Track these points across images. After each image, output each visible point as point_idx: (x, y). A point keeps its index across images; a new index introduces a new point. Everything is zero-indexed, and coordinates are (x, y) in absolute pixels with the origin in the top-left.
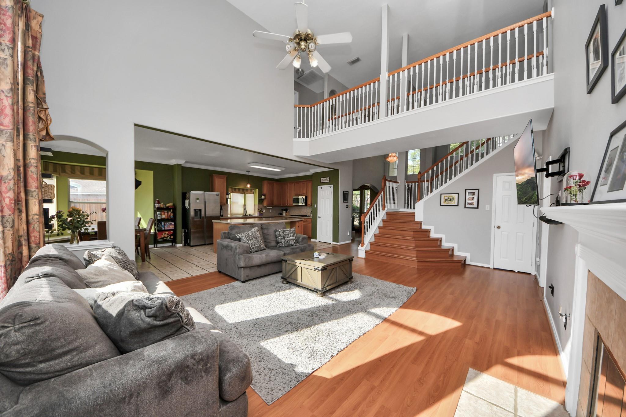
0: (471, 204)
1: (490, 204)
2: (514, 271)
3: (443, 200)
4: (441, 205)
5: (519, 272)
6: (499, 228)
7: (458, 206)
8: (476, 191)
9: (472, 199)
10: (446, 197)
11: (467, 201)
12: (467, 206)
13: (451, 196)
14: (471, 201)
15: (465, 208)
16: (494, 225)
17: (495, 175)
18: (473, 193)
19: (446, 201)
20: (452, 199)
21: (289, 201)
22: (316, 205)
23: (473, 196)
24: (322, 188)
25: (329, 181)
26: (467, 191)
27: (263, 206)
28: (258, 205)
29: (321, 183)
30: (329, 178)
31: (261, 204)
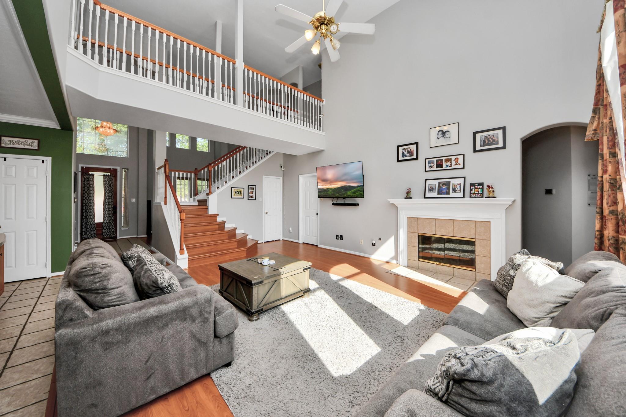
0: (252, 197)
1: (262, 197)
2: (273, 241)
3: (233, 193)
4: (232, 198)
5: (275, 240)
6: (267, 213)
7: (244, 198)
8: (254, 187)
9: (252, 193)
10: (235, 191)
11: (249, 194)
12: (249, 199)
13: (239, 190)
14: (251, 195)
15: (248, 200)
16: (264, 212)
17: (264, 176)
18: (253, 189)
19: (235, 194)
20: (240, 193)
23: (253, 191)
24: (5, 160)
25: (36, 148)
26: (249, 186)
29: (2, 147)
30: (36, 141)
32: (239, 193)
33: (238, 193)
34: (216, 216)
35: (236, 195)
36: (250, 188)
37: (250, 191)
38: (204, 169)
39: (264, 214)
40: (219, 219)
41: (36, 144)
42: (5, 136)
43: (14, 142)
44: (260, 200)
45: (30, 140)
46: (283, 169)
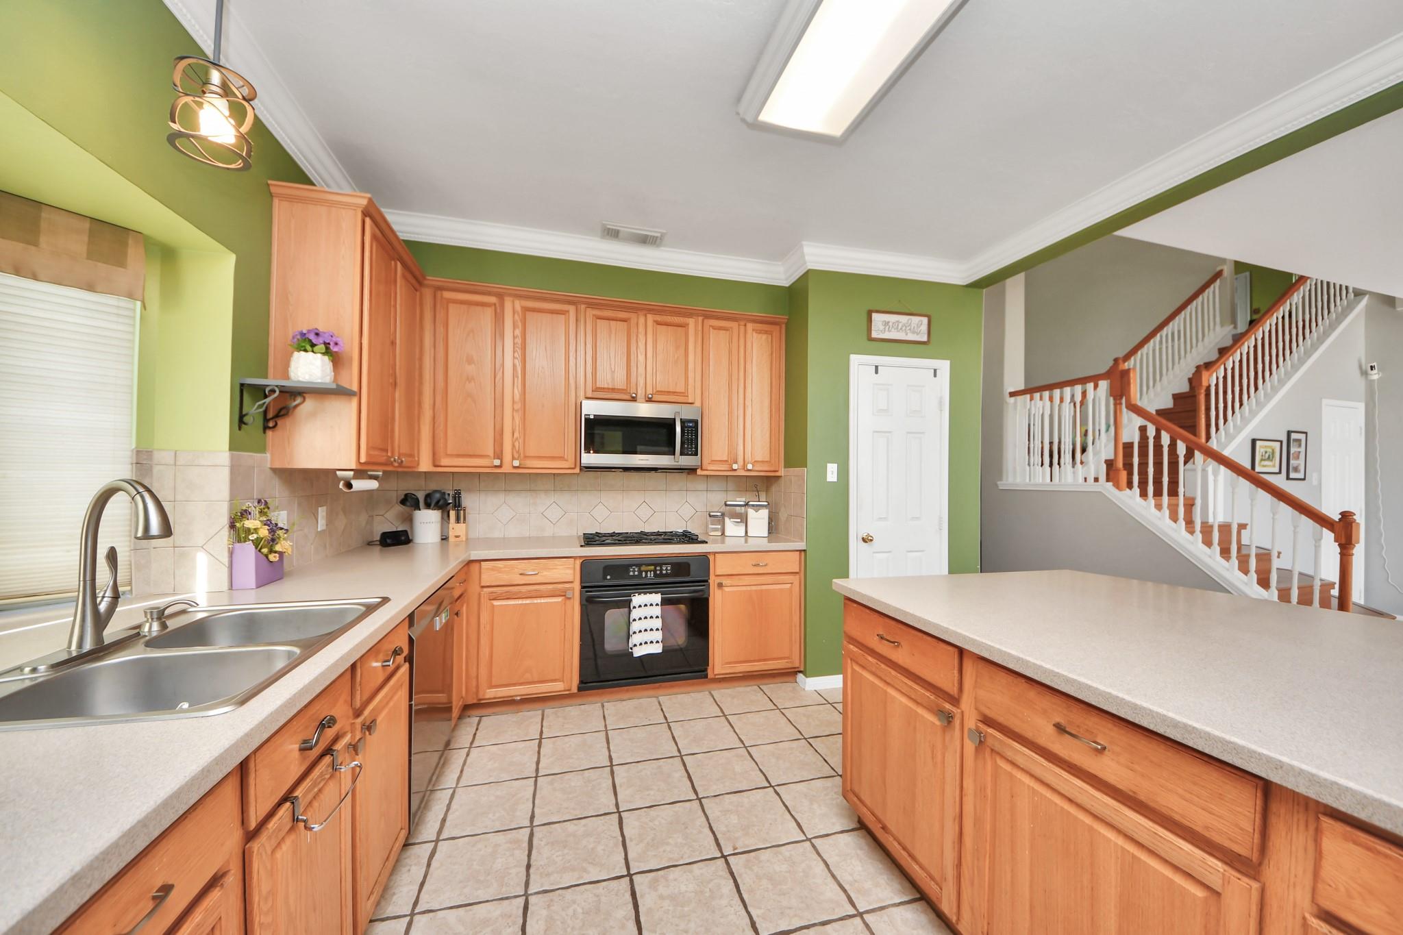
0: (1296, 469)
1: (1319, 470)
3: (1257, 458)
7: (1280, 473)
8: (1303, 437)
9: (1298, 456)
10: (1262, 450)
11: (1291, 462)
12: (1291, 475)
13: (1270, 447)
14: (1296, 463)
15: (1288, 478)
17: (1324, 402)
18: (1299, 442)
19: (1262, 460)
21: (516, 435)
22: (835, 466)
23: (1299, 450)
24: (877, 372)
25: (925, 339)
26: (1292, 434)
27: (274, 470)
28: (232, 458)
29: (870, 339)
30: (925, 320)
31: (262, 449)
32: (1270, 457)
33: (1267, 455)
35: (1263, 463)
36: (1293, 441)
37: (1292, 450)
41: (924, 328)
42: (877, 312)
43: (890, 324)
44: (1315, 483)
45: (915, 319)
46: (1375, 375)
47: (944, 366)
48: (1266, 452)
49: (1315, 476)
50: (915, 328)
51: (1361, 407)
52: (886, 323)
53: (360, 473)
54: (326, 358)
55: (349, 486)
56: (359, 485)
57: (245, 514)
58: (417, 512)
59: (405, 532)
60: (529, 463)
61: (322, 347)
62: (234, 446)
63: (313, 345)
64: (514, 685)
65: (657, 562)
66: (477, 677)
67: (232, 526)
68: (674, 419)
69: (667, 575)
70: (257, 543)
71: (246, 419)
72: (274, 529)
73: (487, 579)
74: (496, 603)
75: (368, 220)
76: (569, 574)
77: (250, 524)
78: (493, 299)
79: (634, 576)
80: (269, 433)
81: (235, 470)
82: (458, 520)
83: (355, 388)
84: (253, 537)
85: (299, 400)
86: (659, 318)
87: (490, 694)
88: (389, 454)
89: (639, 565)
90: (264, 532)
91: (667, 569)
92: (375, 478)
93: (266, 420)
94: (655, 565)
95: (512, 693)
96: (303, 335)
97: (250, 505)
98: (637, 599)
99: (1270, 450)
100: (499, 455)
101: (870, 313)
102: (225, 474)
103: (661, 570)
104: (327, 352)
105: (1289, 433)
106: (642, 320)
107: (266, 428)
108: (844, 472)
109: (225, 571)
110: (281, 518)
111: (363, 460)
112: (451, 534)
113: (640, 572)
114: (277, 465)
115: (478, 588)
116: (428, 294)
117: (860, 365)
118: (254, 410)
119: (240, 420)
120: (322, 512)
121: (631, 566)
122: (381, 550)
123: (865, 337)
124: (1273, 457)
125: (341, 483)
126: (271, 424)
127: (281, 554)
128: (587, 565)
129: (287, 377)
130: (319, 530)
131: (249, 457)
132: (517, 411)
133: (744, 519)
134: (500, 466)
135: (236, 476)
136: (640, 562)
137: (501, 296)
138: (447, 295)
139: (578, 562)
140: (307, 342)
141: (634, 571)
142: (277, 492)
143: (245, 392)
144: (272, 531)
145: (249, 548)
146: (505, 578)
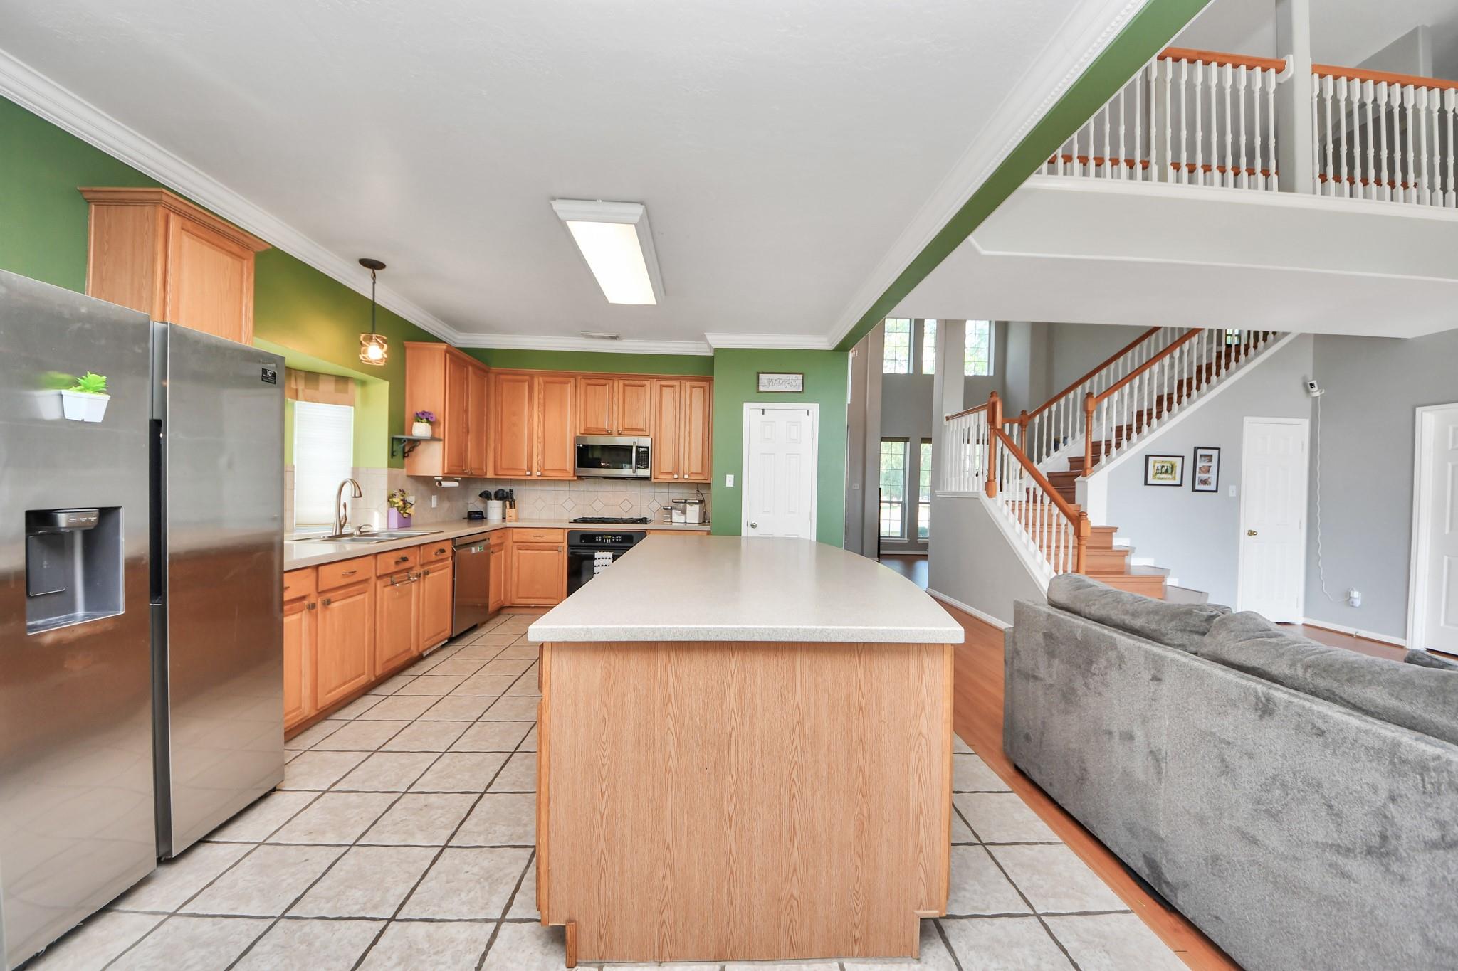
0: (1205, 482)
1: (1237, 483)
3: (1151, 472)
4: (1146, 484)
6: (1251, 534)
7: (1181, 485)
8: (1215, 453)
9: (1208, 470)
10: (1157, 465)
11: (1198, 475)
12: (1197, 487)
13: (1168, 462)
14: (1204, 476)
15: (1194, 490)
16: (1244, 529)
17: (1247, 420)
18: (1210, 457)
19: (1157, 473)
20: (1170, 470)
21: (540, 457)
22: (732, 476)
23: (1209, 464)
24: (763, 414)
25: (800, 390)
26: (1199, 450)
27: (408, 476)
28: (389, 471)
29: (759, 392)
30: (800, 377)
31: (402, 467)
32: (1167, 471)
33: (1164, 470)
34: (1109, 531)
35: (1158, 476)
36: (1201, 456)
37: (1199, 465)
38: (1040, 411)
39: (1243, 536)
40: (1118, 542)
41: (800, 382)
42: (763, 373)
43: (774, 381)
44: (1232, 494)
45: (792, 377)
46: (1316, 392)
47: (815, 408)
48: (1163, 467)
49: (1232, 489)
50: (792, 382)
51: (1306, 423)
52: (770, 381)
53: (446, 478)
54: (427, 424)
55: (441, 484)
56: (445, 484)
57: (394, 495)
58: (490, 501)
59: (481, 513)
60: (547, 474)
61: (425, 420)
62: (390, 466)
63: (421, 419)
64: (530, 598)
65: (613, 534)
66: (511, 591)
67: (389, 501)
68: (632, 447)
69: (618, 542)
70: (398, 508)
71: (395, 454)
72: (405, 502)
73: (516, 538)
74: (521, 551)
75: (448, 355)
76: (562, 539)
77: (394, 500)
78: (527, 378)
79: (598, 542)
80: (406, 459)
81: (390, 476)
82: (511, 507)
83: (442, 437)
84: (396, 505)
85: (418, 443)
86: (627, 382)
87: (518, 601)
88: (464, 468)
89: (602, 535)
90: (401, 503)
91: (618, 538)
92: (457, 481)
93: (404, 453)
94: (612, 536)
95: (529, 603)
96: (417, 414)
97: (396, 492)
98: (598, 555)
99: (1169, 465)
100: (530, 469)
101: (758, 374)
102: (385, 478)
103: (615, 539)
104: (428, 421)
105: (1196, 449)
106: (616, 384)
107: (404, 457)
108: (738, 481)
109: (386, 519)
110: (411, 499)
111: (446, 472)
112: (507, 514)
113: (603, 539)
114: (409, 474)
115: (511, 543)
116: (492, 377)
117: (751, 411)
118: (398, 448)
119: (392, 454)
120: (434, 498)
121: (597, 535)
122: (468, 522)
123: (755, 391)
124: (1172, 471)
125: (437, 483)
126: (406, 455)
127: (409, 514)
128: (571, 533)
129: (412, 435)
130: (433, 506)
131: (396, 471)
132: (540, 443)
133: (684, 512)
134: (531, 475)
135: (391, 479)
136: (603, 534)
137: (532, 377)
138: (502, 377)
139: (566, 532)
140: (420, 417)
141: (598, 538)
142: (409, 486)
143: (393, 441)
144: (404, 504)
145: (395, 509)
146: (525, 538)
